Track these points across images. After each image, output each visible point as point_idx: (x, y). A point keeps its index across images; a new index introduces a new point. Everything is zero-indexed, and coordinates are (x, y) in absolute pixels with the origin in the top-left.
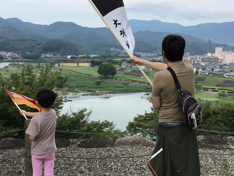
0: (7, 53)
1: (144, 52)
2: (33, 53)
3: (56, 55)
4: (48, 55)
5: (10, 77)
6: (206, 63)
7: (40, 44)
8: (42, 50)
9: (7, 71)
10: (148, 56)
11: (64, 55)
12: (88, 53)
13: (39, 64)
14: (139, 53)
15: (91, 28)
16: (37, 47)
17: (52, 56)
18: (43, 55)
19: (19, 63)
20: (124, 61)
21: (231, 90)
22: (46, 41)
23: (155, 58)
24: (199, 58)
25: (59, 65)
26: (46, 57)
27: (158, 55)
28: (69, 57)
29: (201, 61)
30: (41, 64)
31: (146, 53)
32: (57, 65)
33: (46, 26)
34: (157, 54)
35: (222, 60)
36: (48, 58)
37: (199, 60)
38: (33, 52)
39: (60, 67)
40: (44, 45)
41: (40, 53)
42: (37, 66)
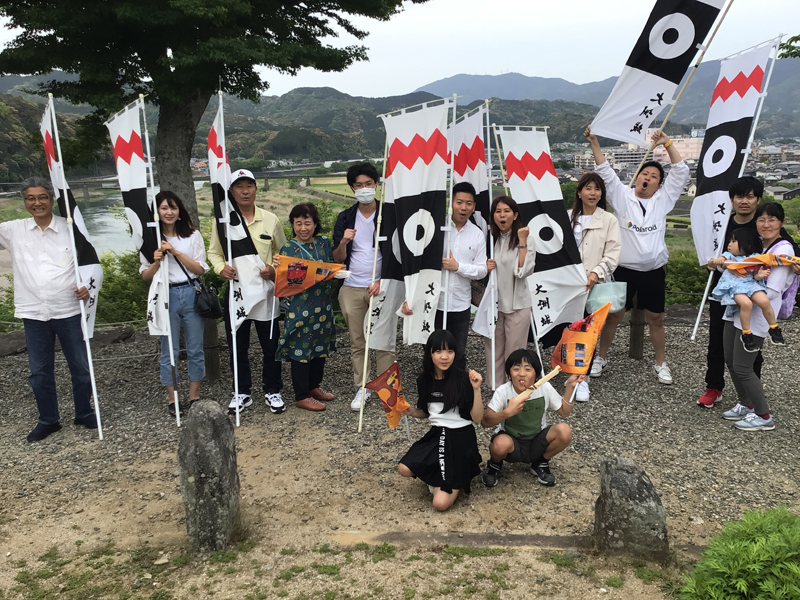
0: (197, 161)
2: (253, 159)
3: (299, 161)
4: (283, 163)
6: (625, 164)
7: (264, 139)
8: (269, 153)
11: (317, 160)
12: (368, 154)
13: (266, 183)
15: (372, 99)
16: (260, 145)
17: (291, 163)
18: (273, 161)
21: (681, 222)
22: (276, 133)
24: (611, 154)
25: (308, 184)
26: (279, 167)
28: (328, 164)
29: (615, 160)
32: (303, 183)
35: (660, 155)
36: (283, 167)
37: (610, 157)
38: (250, 157)
39: (309, 188)
40: (273, 140)
41: (267, 158)
42: (262, 186)
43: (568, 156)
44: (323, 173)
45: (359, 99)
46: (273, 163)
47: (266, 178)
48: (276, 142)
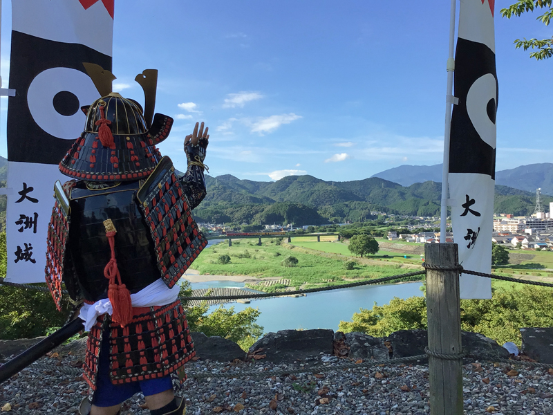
0: (215, 226)
1: (426, 216)
2: (253, 224)
4: (273, 227)
5: (217, 260)
6: (534, 229)
7: (262, 211)
8: (265, 220)
13: (260, 240)
14: (417, 217)
16: (259, 215)
17: (279, 227)
19: (233, 240)
25: (290, 241)
26: (271, 230)
29: (526, 226)
30: (263, 240)
31: (429, 218)
32: (286, 240)
33: (271, 183)
36: (274, 230)
39: (290, 244)
40: (268, 211)
41: (263, 223)
42: (258, 242)
44: (302, 234)
45: (330, 183)
46: (267, 227)
47: (260, 237)
48: (270, 213)
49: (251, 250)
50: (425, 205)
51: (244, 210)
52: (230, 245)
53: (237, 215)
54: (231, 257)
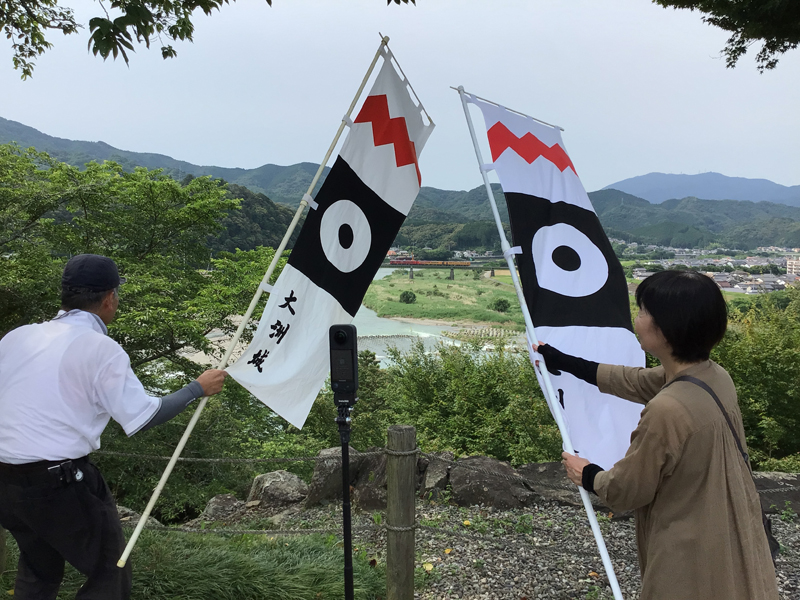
1: (684, 247)
2: (439, 249)
3: (483, 253)
4: (466, 254)
5: (398, 298)
7: (451, 231)
8: (455, 244)
9: (392, 286)
10: (692, 257)
13: (452, 273)
14: (670, 248)
16: (446, 237)
17: (475, 254)
18: (458, 252)
19: (414, 270)
20: (639, 266)
22: (463, 225)
23: (712, 261)
25: (493, 275)
26: (463, 257)
27: (718, 253)
30: (456, 271)
31: (687, 250)
32: (487, 274)
33: (463, 192)
34: (715, 251)
36: (467, 259)
38: (436, 247)
39: (494, 279)
40: (459, 232)
41: (453, 249)
42: (448, 275)
43: (777, 262)
46: (458, 254)
47: (452, 268)
48: (462, 234)
49: (442, 287)
50: (683, 232)
51: (427, 230)
52: (412, 277)
53: (417, 236)
54: (416, 294)
